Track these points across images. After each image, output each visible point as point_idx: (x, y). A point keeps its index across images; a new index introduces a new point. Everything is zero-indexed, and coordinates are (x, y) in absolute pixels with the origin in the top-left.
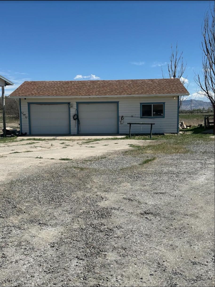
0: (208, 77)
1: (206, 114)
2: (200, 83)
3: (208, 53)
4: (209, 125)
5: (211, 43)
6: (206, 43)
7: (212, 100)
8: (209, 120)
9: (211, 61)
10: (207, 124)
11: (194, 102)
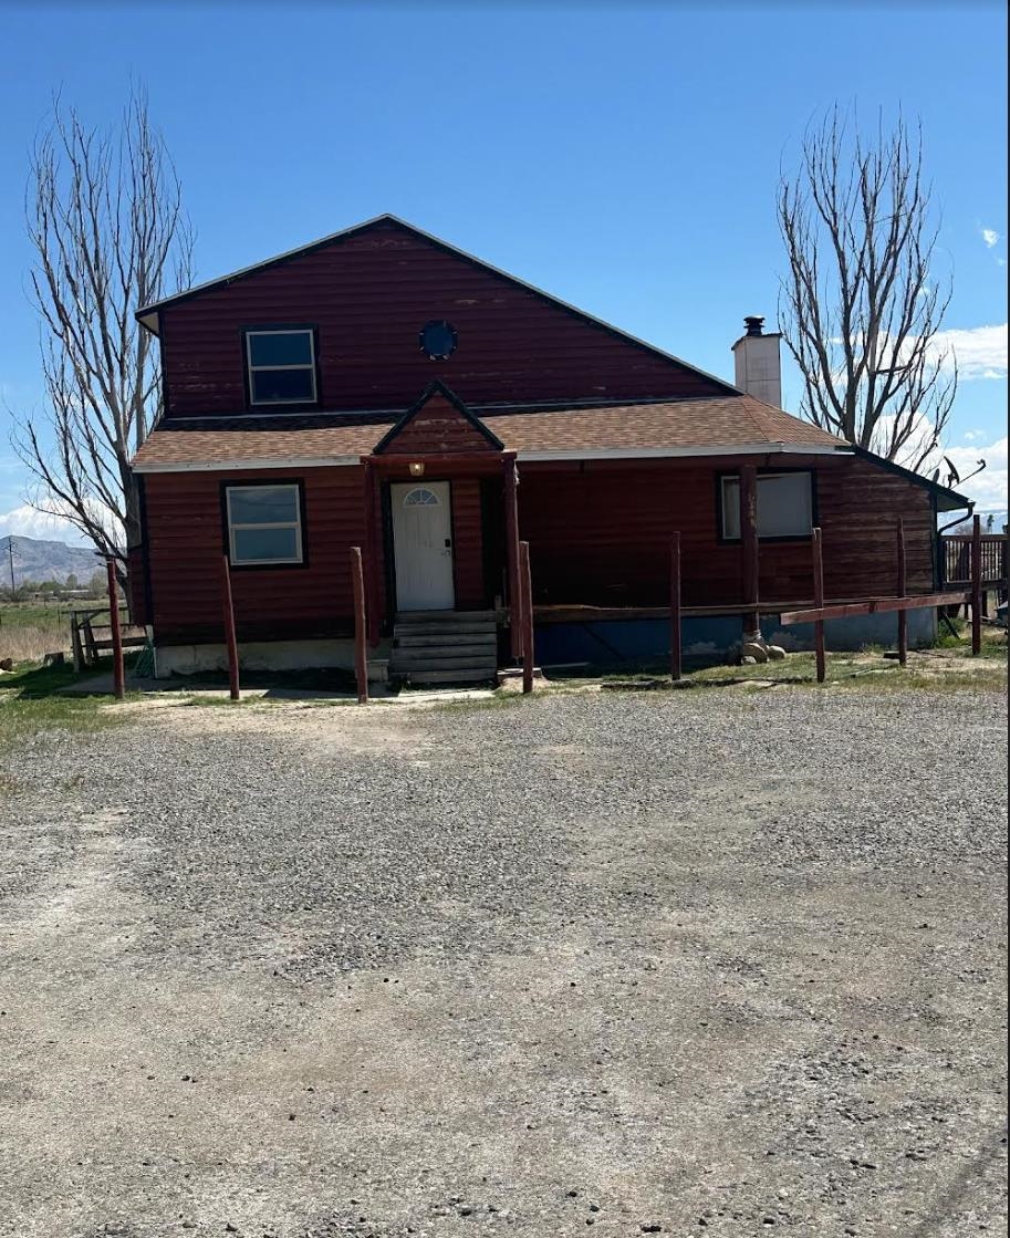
0: (73, 432)
1: (83, 603)
2: (40, 460)
3: (66, 324)
4: (96, 653)
5: (74, 279)
6: (50, 278)
7: (101, 539)
8: (93, 630)
9: (84, 361)
10: (84, 650)
11: (26, 548)
